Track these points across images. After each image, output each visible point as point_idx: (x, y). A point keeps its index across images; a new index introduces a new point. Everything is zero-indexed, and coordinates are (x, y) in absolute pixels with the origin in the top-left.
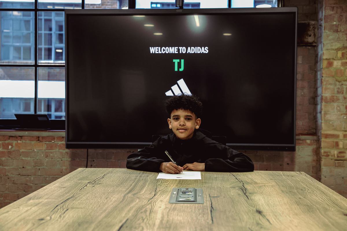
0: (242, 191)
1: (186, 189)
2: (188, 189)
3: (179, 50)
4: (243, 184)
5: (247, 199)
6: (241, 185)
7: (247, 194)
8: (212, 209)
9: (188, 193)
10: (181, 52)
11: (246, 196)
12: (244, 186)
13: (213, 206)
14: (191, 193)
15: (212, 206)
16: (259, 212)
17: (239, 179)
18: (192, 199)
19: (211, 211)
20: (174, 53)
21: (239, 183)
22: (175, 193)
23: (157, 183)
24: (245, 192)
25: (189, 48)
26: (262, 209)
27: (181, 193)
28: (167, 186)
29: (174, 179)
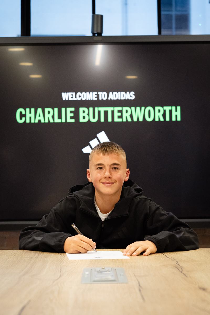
0: (177, 269)
1: (102, 268)
2: (104, 268)
3: (98, 96)
4: (177, 262)
5: (185, 277)
6: (174, 263)
7: (184, 272)
8: (141, 289)
9: (106, 273)
10: (100, 99)
11: (184, 274)
12: (179, 264)
13: (141, 285)
14: (109, 273)
15: (139, 285)
16: (204, 289)
17: (170, 258)
18: (112, 278)
19: (140, 290)
20: (93, 100)
21: (171, 261)
22: (87, 273)
23: (60, 264)
24: (181, 270)
25: (111, 93)
26: (206, 286)
27: (96, 273)
28: (75, 267)
29: (83, 260)
